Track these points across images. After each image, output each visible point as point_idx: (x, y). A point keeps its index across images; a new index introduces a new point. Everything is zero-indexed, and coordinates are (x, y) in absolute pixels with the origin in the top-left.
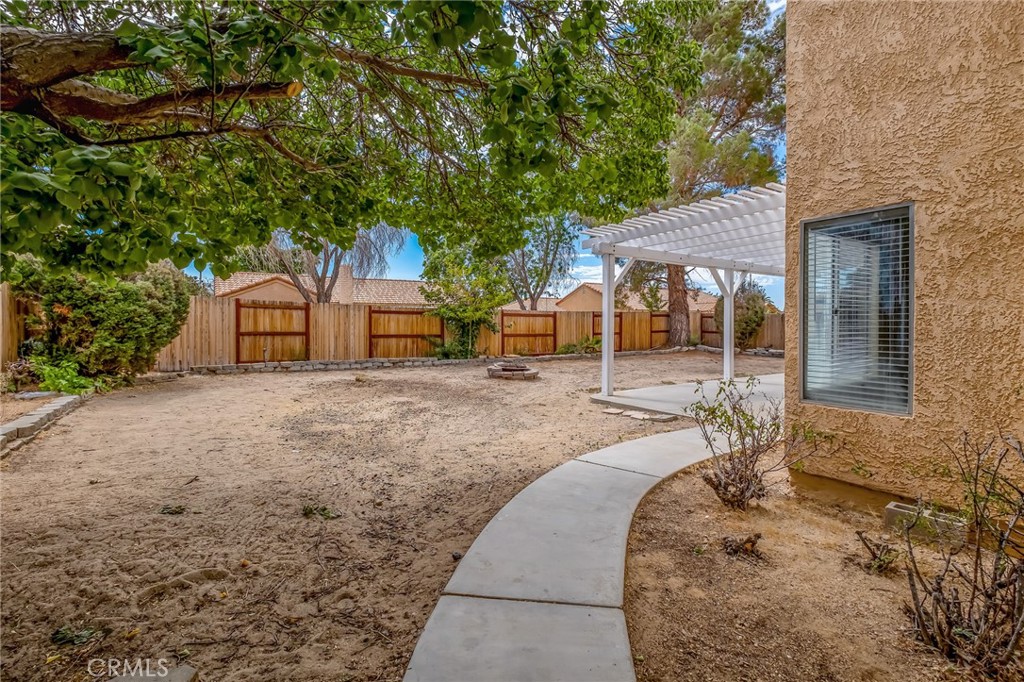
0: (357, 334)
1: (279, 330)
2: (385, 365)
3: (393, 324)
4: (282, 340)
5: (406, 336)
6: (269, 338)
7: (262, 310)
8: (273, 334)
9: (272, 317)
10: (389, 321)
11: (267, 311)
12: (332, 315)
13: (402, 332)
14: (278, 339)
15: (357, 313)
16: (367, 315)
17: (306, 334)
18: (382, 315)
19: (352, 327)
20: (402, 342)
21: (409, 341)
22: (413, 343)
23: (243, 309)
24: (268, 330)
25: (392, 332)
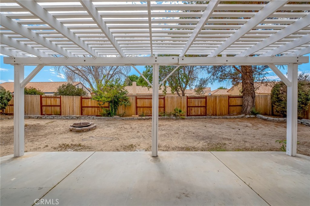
0: (76, 106)
1: (53, 105)
2: (74, 118)
3: (90, 102)
4: (54, 108)
5: (95, 107)
6: (50, 107)
7: (48, 98)
8: (51, 106)
9: (51, 100)
10: (88, 102)
11: (49, 99)
12: (68, 99)
13: (93, 106)
14: (53, 107)
15: (76, 99)
16: (80, 100)
17: (60, 106)
18: (86, 99)
19: (75, 104)
20: (93, 109)
21: (96, 109)
22: (98, 109)
23: (43, 98)
24: (50, 105)
25: (90, 105)
